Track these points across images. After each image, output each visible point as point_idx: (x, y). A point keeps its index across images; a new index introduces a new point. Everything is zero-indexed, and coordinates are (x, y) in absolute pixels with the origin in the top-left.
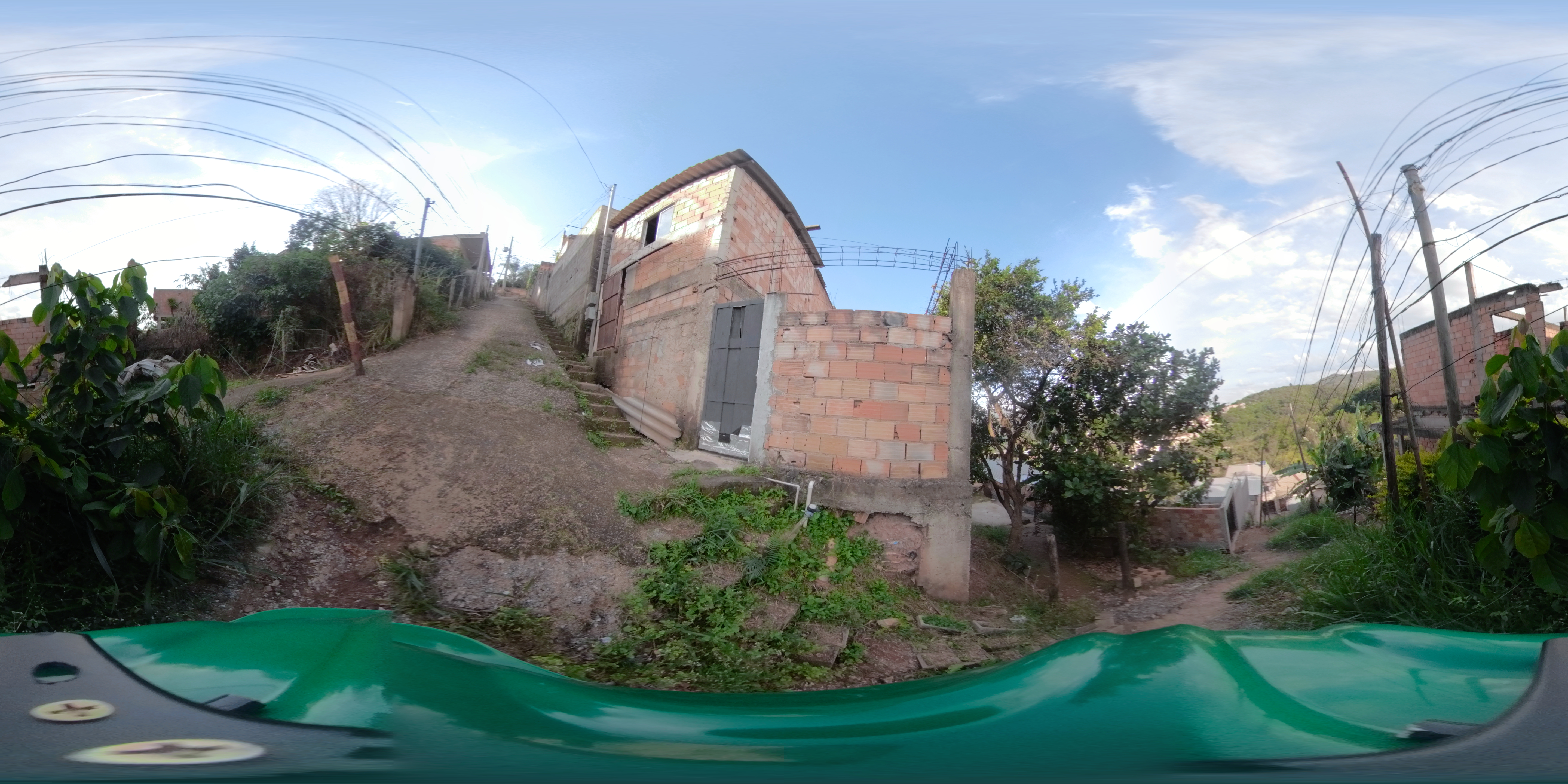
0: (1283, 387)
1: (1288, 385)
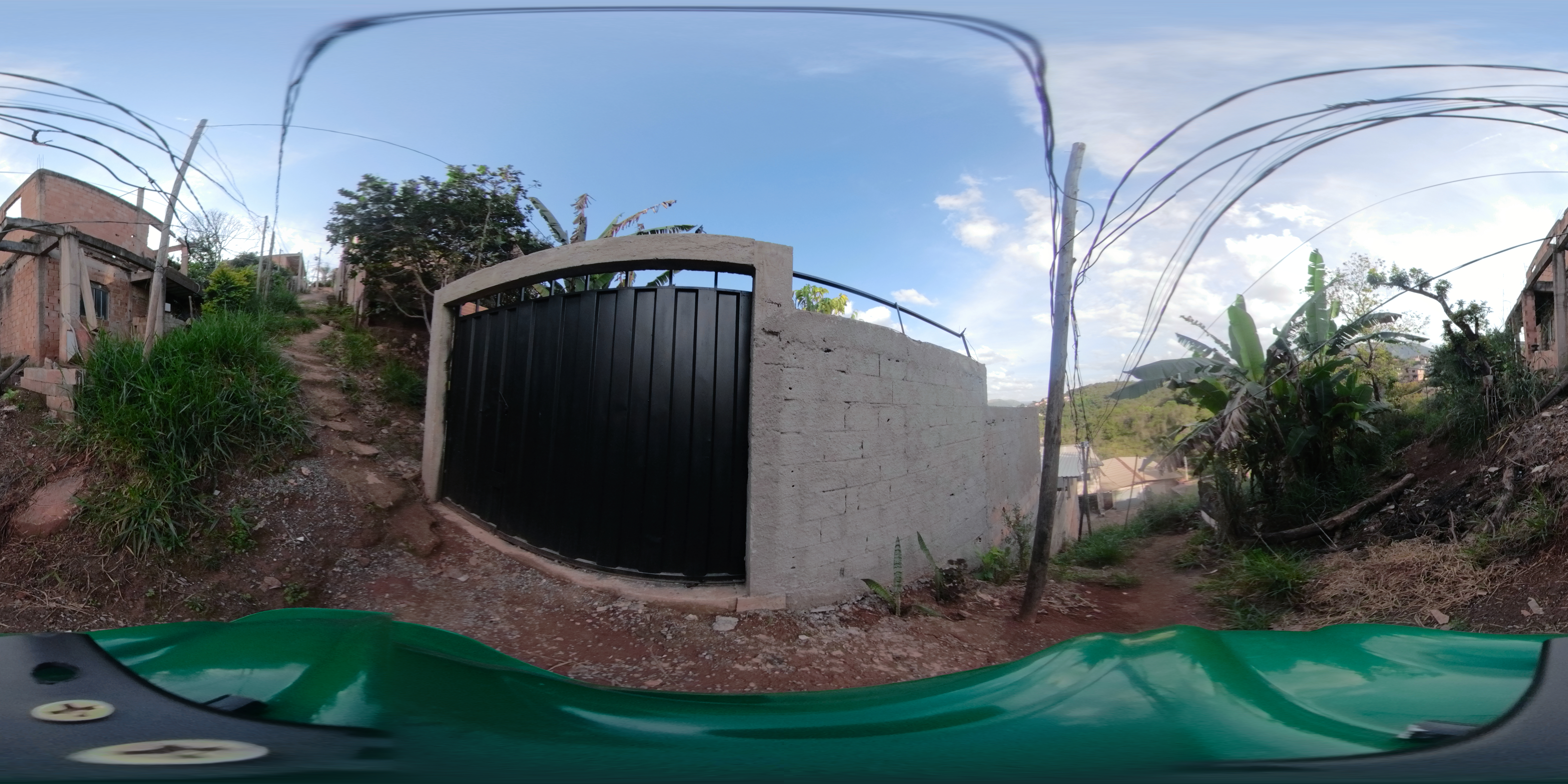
0: (1109, 382)
1: (1114, 380)
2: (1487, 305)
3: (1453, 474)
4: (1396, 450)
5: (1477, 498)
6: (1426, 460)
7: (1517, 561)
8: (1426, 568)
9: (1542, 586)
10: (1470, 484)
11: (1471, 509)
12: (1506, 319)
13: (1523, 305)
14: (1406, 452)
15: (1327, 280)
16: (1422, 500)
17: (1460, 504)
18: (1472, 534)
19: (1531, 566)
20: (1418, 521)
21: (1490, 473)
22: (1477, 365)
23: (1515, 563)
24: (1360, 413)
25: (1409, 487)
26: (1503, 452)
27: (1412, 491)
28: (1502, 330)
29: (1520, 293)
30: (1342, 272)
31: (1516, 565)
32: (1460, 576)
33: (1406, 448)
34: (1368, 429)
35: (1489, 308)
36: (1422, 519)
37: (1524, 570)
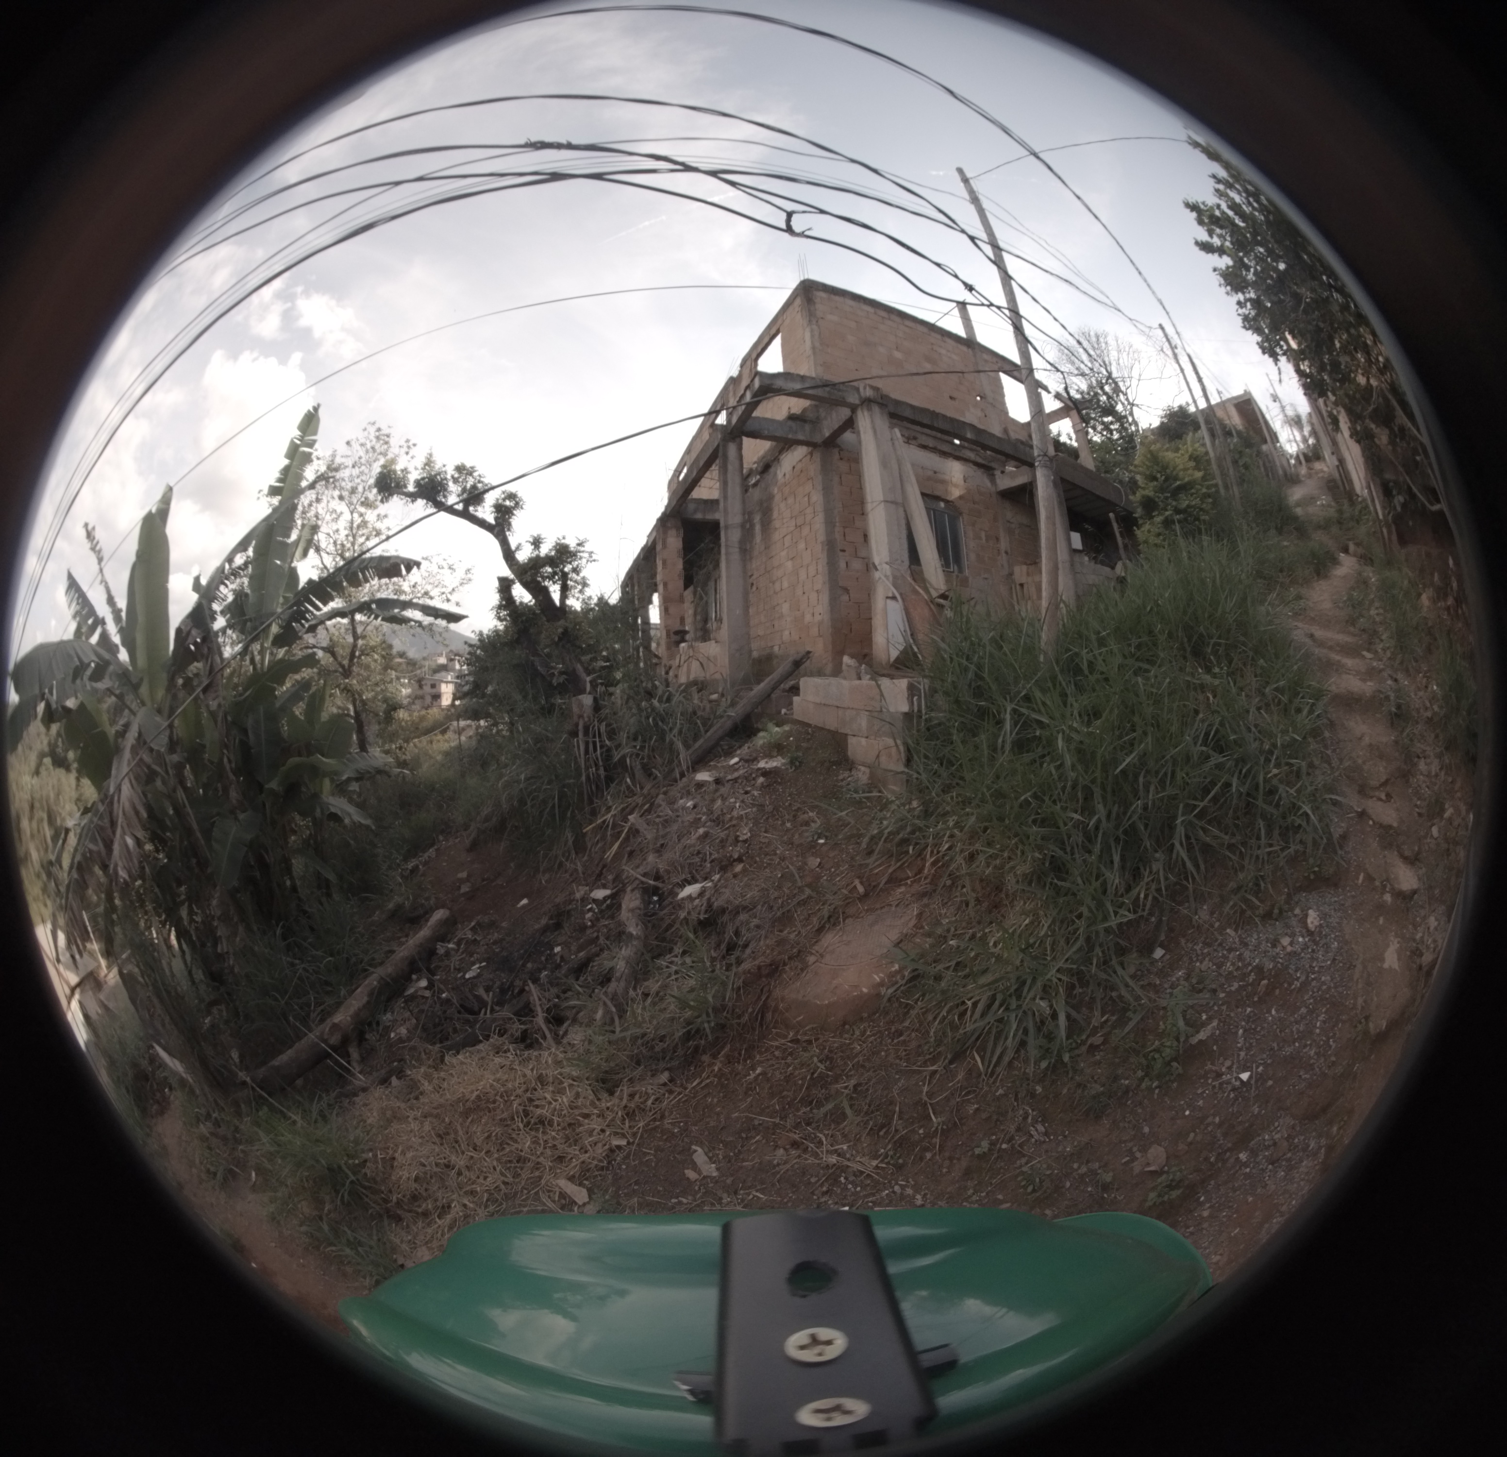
2: (588, 547)
3: (524, 906)
4: (406, 859)
5: (576, 953)
6: (467, 880)
7: (664, 1077)
8: (518, 1101)
9: (712, 1124)
10: (558, 926)
11: (566, 976)
12: (622, 577)
13: (659, 547)
14: (426, 863)
15: (310, 473)
16: (474, 964)
17: (545, 968)
18: (577, 1027)
19: (690, 1086)
20: (476, 1009)
21: (595, 901)
22: (561, 673)
23: (661, 1082)
24: (332, 781)
25: (443, 939)
26: (617, 856)
27: (451, 946)
28: (614, 598)
29: (653, 522)
30: (338, 460)
31: (665, 1084)
32: (577, 1112)
33: (426, 855)
34: (349, 815)
35: (591, 553)
36: (483, 1004)
37: (680, 1093)
